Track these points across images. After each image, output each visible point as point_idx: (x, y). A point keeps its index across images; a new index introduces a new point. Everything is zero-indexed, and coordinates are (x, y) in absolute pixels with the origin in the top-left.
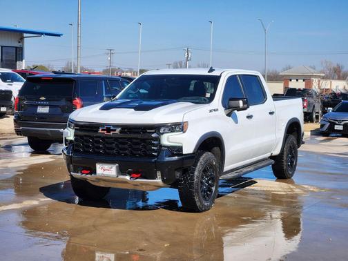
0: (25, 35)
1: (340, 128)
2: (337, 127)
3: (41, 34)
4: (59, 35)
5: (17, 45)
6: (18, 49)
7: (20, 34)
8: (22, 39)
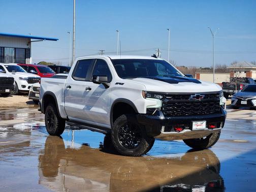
0: (32, 40)
1: (245, 103)
2: (243, 103)
3: (43, 39)
4: (56, 40)
5: (26, 47)
6: (27, 50)
7: (28, 40)
8: (30, 43)
